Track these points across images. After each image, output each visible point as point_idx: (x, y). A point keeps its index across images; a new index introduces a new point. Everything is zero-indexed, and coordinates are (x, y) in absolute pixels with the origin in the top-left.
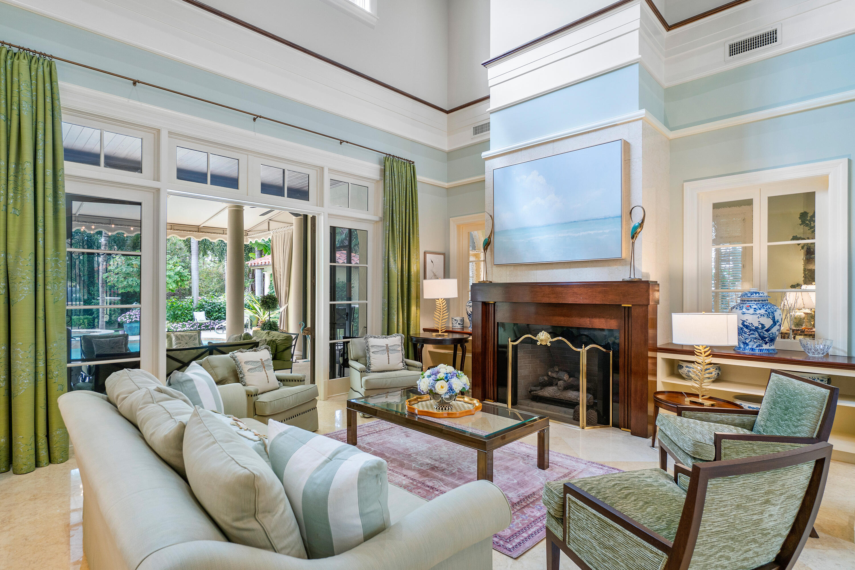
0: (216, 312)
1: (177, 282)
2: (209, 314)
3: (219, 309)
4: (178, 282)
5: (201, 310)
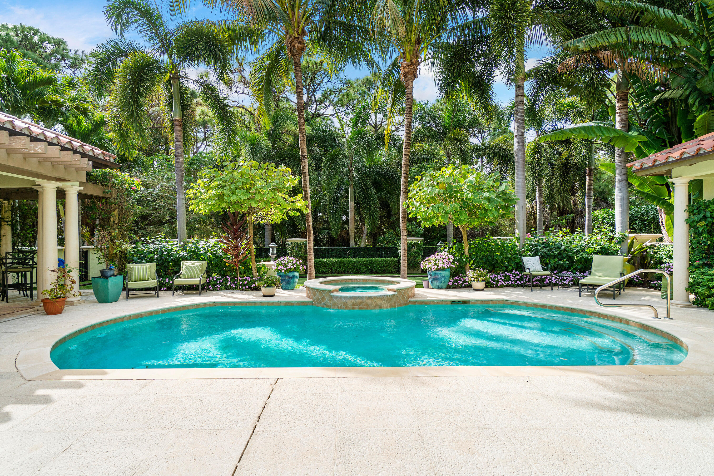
1: (499, 208)
2: (545, 261)
4: (501, 208)
5: (534, 253)
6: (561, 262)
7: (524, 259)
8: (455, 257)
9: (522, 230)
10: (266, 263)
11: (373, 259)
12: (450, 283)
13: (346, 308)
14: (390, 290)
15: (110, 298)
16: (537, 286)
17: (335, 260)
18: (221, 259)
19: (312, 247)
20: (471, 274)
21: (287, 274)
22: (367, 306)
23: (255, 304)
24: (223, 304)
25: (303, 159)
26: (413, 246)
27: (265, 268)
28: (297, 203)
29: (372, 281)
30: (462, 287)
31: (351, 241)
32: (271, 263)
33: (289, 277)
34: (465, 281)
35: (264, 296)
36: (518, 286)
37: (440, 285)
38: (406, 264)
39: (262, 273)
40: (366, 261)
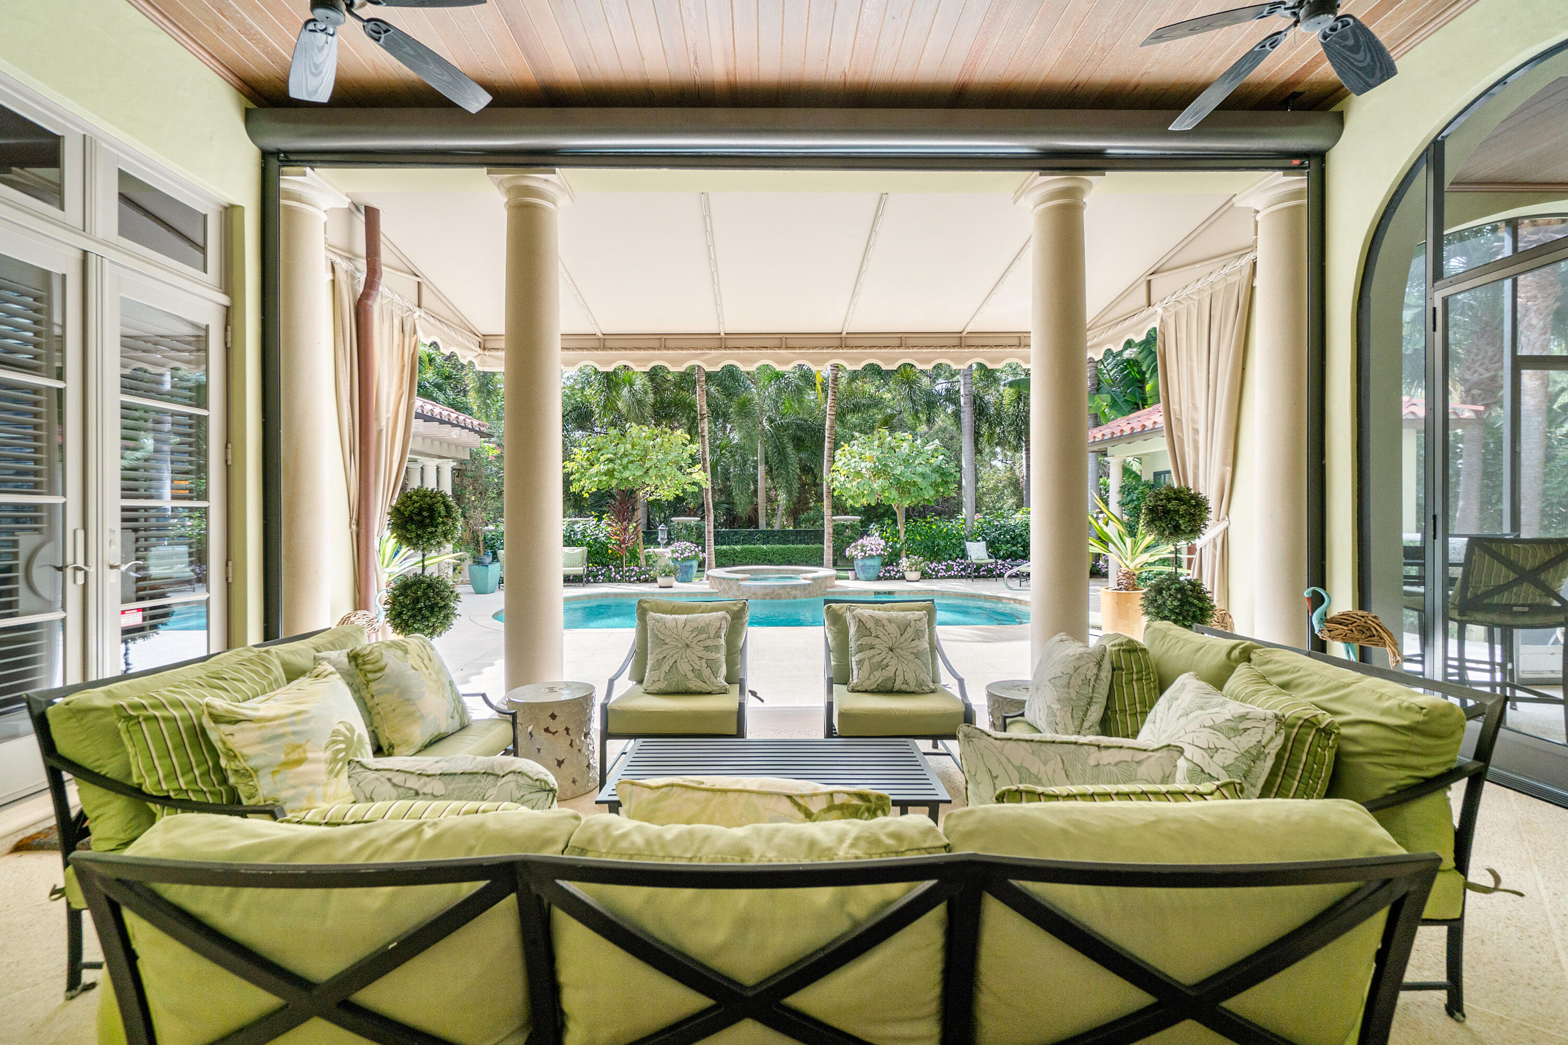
0: (1008, 542)
1: (935, 485)
2: (993, 547)
3: (1013, 539)
4: (937, 485)
5: (980, 538)
6: (1014, 548)
7: (967, 544)
8: (887, 543)
9: (969, 509)
10: (656, 550)
11: (791, 546)
12: (881, 575)
13: (756, 598)
14: (806, 579)
15: (489, 589)
16: (984, 577)
17: (738, 547)
18: (603, 544)
19: (712, 530)
20: (904, 562)
21: (685, 564)
22: (779, 597)
23: (653, 594)
24: (616, 595)
25: (702, 419)
26: (847, 528)
27: (656, 556)
28: (694, 475)
29: (787, 571)
30: (895, 579)
31: (760, 521)
32: (661, 550)
33: (686, 566)
34: (899, 571)
35: (660, 587)
36: (962, 577)
37: (869, 576)
38: (831, 551)
39: (651, 562)
40: (781, 549)
